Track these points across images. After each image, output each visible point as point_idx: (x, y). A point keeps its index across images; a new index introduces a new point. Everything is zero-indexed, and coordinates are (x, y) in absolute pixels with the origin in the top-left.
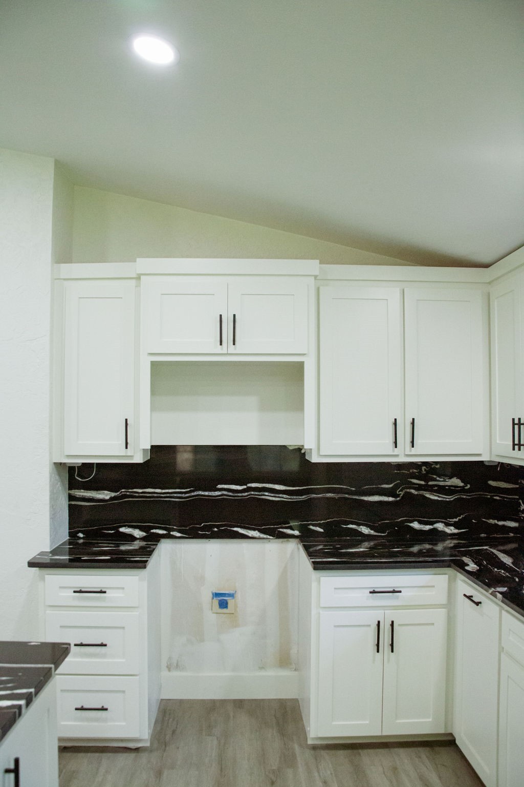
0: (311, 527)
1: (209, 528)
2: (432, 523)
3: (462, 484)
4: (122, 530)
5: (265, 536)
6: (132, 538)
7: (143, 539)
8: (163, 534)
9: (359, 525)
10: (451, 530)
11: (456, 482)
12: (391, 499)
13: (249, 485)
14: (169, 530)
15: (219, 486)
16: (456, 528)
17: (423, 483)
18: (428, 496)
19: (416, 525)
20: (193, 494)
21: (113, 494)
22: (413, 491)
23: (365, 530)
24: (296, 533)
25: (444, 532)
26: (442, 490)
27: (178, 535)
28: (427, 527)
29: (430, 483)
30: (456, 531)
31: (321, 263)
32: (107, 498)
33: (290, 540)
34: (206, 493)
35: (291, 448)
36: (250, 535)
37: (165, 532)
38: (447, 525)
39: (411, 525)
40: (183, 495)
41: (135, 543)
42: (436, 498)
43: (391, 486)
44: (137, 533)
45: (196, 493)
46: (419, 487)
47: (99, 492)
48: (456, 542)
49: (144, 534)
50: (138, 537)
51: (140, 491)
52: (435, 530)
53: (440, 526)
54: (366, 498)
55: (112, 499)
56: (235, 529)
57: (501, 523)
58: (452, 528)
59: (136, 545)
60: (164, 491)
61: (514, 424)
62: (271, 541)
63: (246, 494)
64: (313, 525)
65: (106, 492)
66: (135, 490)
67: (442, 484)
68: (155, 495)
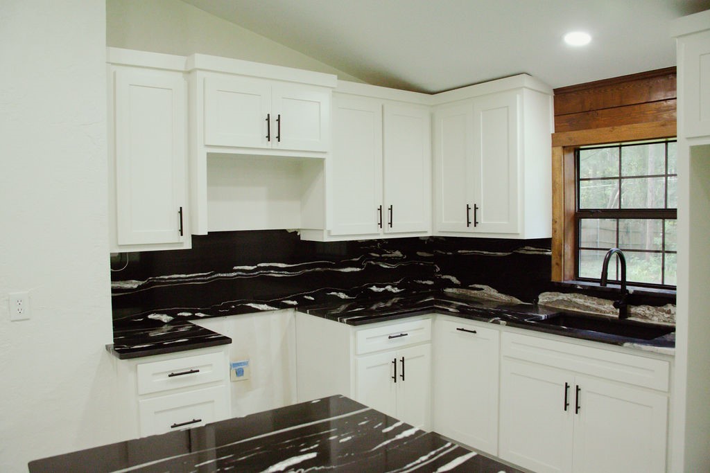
0: (306, 297)
1: (225, 307)
2: (384, 286)
3: (401, 255)
4: (150, 317)
5: (272, 308)
6: (160, 323)
7: (170, 323)
8: (189, 316)
9: (338, 292)
10: (396, 290)
11: (398, 253)
12: (358, 269)
13: (259, 265)
14: (194, 312)
15: (235, 268)
16: (398, 289)
17: (378, 255)
18: (381, 265)
19: (374, 288)
20: (213, 276)
21: (141, 283)
22: (372, 262)
23: (342, 296)
24: (295, 303)
25: (391, 292)
26: (390, 260)
27: (202, 315)
28: (382, 289)
29: (383, 256)
30: (399, 291)
31: (338, 78)
32: (135, 286)
33: (289, 309)
34: (225, 275)
35: (289, 232)
36: (261, 309)
37: (190, 314)
38: (393, 286)
39: (371, 288)
40: (205, 278)
41: (164, 327)
42: (386, 267)
43: (358, 259)
44: (165, 318)
45: (216, 276)
46: (376, 259)
47: (126, 282)
48: (398, 299)
49: (172, 318)
50: (166, 321)
51: (166, 277)
52: (386, 290)
53: (389, 288)
54: (342, 270)
55: (139, 287)
56: (249, 305)
57: (424, 282)
58: (396, 288)
59: (166, 329)
60: (188, 276)
62: (275, 312)
63: (257, 273)
64: (308, 295)
65: (134, 281)
66: (161, 277)
67: (390, 255)
68: (181, 280)
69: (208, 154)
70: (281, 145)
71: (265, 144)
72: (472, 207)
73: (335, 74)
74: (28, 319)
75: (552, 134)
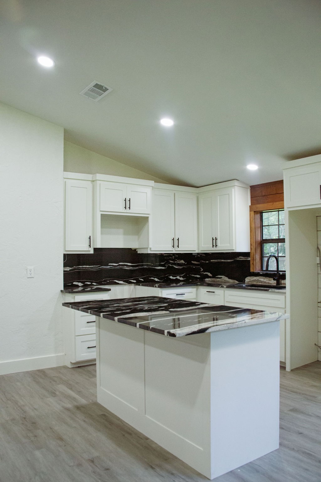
0: (140, 279)
1: (105, 281)
2: (176, 277)
3: (184, 262)
4: (74, 283)
5: (125, 283)
6: (78, 286)
7: (82, 286)
8: (90, 284)
9: (154, 278)
10: (182, 279)
11: (182, 261)
12: (164, 268)
13: (119, 263)
14: (92, 282)
15: (109, 264)
16: (183, 278)
17: (173, 262)
18: (174, 267)
19: (171, 277)
20: (100, 267)
21: (71, 268)
22: (170, 265)
23: (156, 280)
24: (135, 281)
25: (179, 280)
26: (179, 265)
27: (95, 284)
28: (175, 278)
29: (175, 262)
30: (183, 279)
31: (155, 182)
32: (69, 270)
33: (132, 284)
34: (105, 267)
35: (133, 249)
36: (120, 283)
37: (90, 283)
38: (180, 277)
39: (170, 277)
40: (97, 268)
41: (79, 288)
42: (177, 267)
43: (164, 263)
44: (80, 284)
45: (101, 267)
46: (172, 264)
47: (65, 268)
48: (183, 283)
49: (83, 284)
50: (80, 286)
51: (81, 267)
52: (177, 279)
53: (178, 277)
54: (156, 268)
55: (70, 270)
56: (115, 281)
57: (195, 276)
58: (182, 278)
59: (80, 289)
60: (90, 267)
61: (213, 239)
62: (126, 285)
63: (118, 267)
64: (140, 278)
65: (68, 268)
66: (79, 266)
67: (178, 262)
68: (87, 268)
69: (101, 214)
70: (131, 211)
71: (124, 210)
72: (214, 238)
73: (153, 180)
74: (33, 278)
75: (250, 206)
